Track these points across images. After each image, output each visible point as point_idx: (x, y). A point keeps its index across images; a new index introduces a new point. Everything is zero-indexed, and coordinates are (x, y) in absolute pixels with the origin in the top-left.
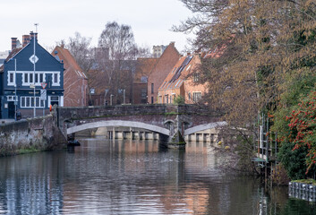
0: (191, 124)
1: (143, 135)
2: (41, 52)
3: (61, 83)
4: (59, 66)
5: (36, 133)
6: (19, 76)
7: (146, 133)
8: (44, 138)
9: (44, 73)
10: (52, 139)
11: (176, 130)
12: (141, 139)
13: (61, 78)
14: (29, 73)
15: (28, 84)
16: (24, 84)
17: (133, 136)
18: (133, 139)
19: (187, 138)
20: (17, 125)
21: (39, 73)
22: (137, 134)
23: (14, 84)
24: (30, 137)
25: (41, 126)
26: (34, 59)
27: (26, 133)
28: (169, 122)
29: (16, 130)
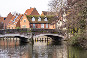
0: (35, 35)
1: (7, 38)
7: (8, 38)
11: (31, 37)
12: (6, 40)
17: (4, 39)
18: (4, 40)
19: (34, 39)
22: (5, 38)
28: (28, 34)
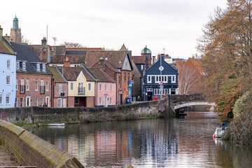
2: (165, 64)
3: (177, 81)
4: (175, 72)
5: (154, 108)
6: (153, 78)
8: (159, 111)
9: (167, 76)
10: (164, 111)
13: (177, 79)
14: (159, 76)
15: (159, 82)
16: (156, 82)
20: (142, 104)
21: (164, 76)
23: (150, 82)
24: (150, 110)
25: (157, 105)
26: (161, 68)
27: (147, 108)
29: (142, 107)
